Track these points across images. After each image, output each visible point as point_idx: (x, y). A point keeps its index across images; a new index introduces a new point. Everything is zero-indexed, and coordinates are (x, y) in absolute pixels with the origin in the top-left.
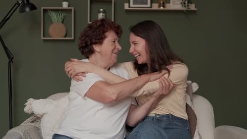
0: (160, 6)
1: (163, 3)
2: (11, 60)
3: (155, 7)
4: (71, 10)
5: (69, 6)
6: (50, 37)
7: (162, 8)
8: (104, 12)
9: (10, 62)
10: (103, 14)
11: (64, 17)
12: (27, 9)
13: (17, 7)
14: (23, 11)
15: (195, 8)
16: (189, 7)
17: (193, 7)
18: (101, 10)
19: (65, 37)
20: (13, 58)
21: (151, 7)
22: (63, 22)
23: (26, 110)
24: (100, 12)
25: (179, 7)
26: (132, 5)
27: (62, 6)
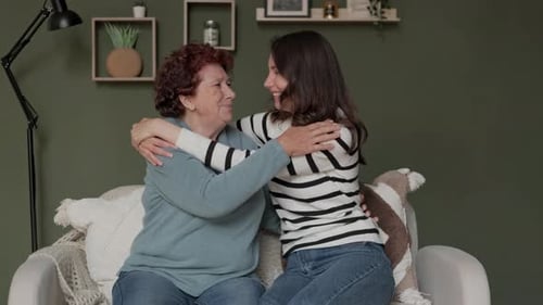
0: (326, 14)
1: (333, 8)
2: (33, 122)
3: (318, 15)
4: (150, 22)
5: (146, 16)
6: (110, 76)
7: (330, 17)
8: (216, 26)
9: (31, 126)
10: (215, 31)
11: (137, 37)
12: (64, 23)
13: (44, 19)
14: (54, 26)
15: (398, 16)
16: (385, 15)
17: (391, 15)
18: (210, 22)
19: (139, 76)
20: (37, 118)
21: (309, 15)
22: (134, 47)
23: (57, 219)
24: (208, 27)
25: (363, 15)
26: (270, 12)
27: (132, 15)
